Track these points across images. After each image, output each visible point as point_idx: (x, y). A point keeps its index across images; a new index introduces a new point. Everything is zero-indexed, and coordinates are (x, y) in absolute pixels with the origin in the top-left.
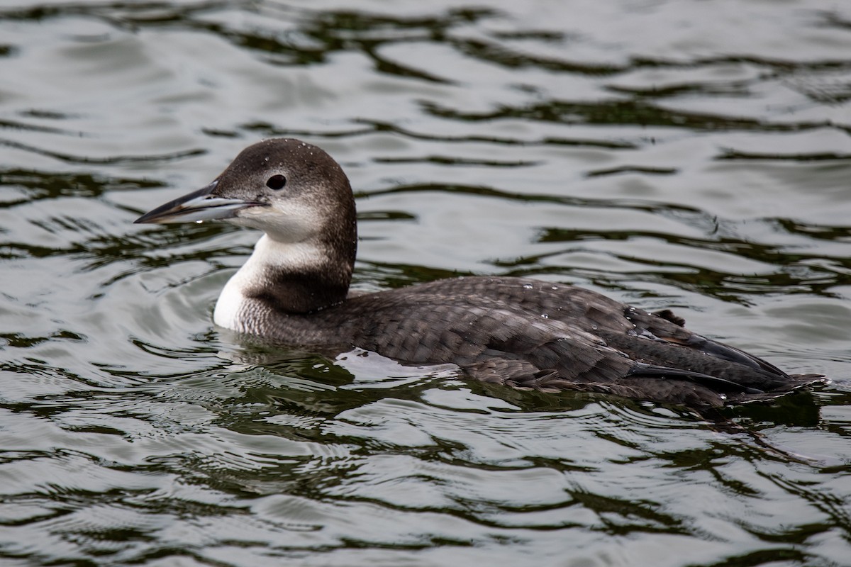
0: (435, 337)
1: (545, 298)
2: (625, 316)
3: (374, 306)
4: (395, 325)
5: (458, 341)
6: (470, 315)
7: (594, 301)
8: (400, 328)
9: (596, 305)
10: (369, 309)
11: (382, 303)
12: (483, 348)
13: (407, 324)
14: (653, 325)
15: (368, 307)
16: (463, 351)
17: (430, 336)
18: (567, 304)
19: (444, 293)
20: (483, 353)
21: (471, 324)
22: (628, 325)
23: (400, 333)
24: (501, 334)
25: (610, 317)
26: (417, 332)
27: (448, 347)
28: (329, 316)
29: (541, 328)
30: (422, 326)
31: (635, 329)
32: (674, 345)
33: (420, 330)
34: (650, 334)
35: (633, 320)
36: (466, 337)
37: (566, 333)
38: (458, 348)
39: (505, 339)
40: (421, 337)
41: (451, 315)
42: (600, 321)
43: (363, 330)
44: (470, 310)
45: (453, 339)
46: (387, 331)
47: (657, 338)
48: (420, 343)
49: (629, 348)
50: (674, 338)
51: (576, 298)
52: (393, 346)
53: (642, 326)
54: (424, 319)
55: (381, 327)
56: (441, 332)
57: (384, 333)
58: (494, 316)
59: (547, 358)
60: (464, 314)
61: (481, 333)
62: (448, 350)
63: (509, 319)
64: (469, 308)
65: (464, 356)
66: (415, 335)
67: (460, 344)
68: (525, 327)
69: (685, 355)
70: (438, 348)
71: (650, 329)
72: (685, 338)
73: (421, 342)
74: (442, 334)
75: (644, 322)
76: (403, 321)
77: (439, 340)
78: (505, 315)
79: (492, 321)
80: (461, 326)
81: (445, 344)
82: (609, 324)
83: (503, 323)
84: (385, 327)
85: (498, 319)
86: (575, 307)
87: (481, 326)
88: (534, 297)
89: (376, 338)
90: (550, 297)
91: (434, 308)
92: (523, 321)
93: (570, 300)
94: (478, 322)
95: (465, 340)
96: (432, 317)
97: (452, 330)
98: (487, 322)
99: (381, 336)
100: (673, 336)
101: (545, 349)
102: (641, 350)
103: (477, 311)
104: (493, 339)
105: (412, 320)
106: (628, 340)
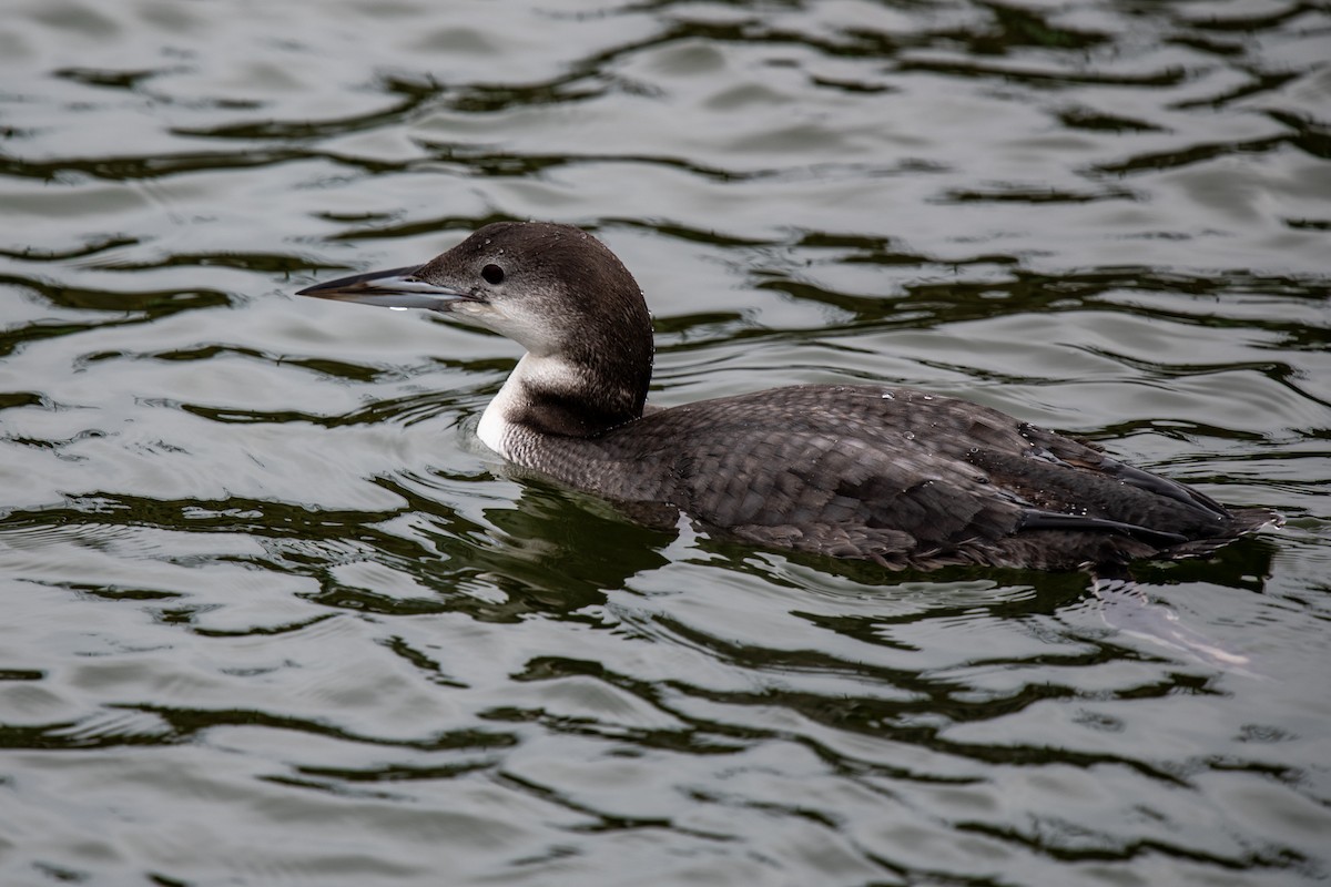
0: (768, 480)
1: (914, 412)
2: (1020, 434)
3: (685, 423)
4: (714, 462)
5: (798, 485)
6: (813, 449)
7: (979, 414)
8: (722, 466)
9: (982, 419)
10: (678, 429)
11: (695, 419)
12: (832, 494)
13: (731, 461)
14: (1056, 445)
15: (677, 425)
16: (805, 499)
17: (761, 478)
18: (943, 420)
19: (777, 405)
20: (830, 502)
21: (814, 462)
22: (1024, 444)
23: (723, 473)
24: (852, 475)
25: (1001, 435)
26: (745, 473)
27: (786, 494)
28: (623, 439)
29: (903, 466)
30: (750, 464)
31: (1032, 449)
32: (1084, 470)
33: (748, 470)
34: (1051, 455)
35: (1030, 438)
36: (808, 480)
37: (937, 472)
38: (799, 495)
39: (858, 483)
40: (750, 480)
41: (788, 448)
42: (988, 439)
43: (672, 470)
44: (812, 442)
45: (792, 483)
46: (705, 470)
47: (1059, 461)
48: (749, 488)
49: (1025, 474)
50: (1082, 461)
51: (956, 410)
52: (713, 491)
53: (1042, 445)
54: (752, 454)
55: (696, 464)
56: (775, 473)
57: (701, 472)
58: (843, 451)
59: (910, 513)
60: (804, 447)
61: (828, 476)
62: (787, 498)
63: (862, 453)
64: (810, 438)
65: (807, 508)
66: (742, 477)
67: (801, 490)
68: (884, 465)
69: (1097, 484)
70: (772, 494)
71: (1051, 450)
72: (1096, 461)
73: (751, 487)
74: (777, 476)
75: (1045, 441)
76: (725, 456)
77: (773, 484)
78: (858, 449)
79: (841, 457)
80: (799, 465)
81: (781, 490)
82: (1000, 443)
83: (855, 460)
84: (703, 464)
85: (849, 454)
86: (953, 423)
87: (828, 466)
88: (900, 411)
89: (691, 480)
90: (921, 411)
91: (765, 438)
92: (882, 456)
93: (948, 415)
94: (823, 458)
95: (807, 483)
96: (762, 451)
97: (791, 471)
98: (835, 459)
99: (698, 477)
100: (1081, 458)
101: (907, 500)
102: (1041, 476)
103: (820, 443)
104: (843, 482)
105: (738, 455)
106: (1025, 463)
